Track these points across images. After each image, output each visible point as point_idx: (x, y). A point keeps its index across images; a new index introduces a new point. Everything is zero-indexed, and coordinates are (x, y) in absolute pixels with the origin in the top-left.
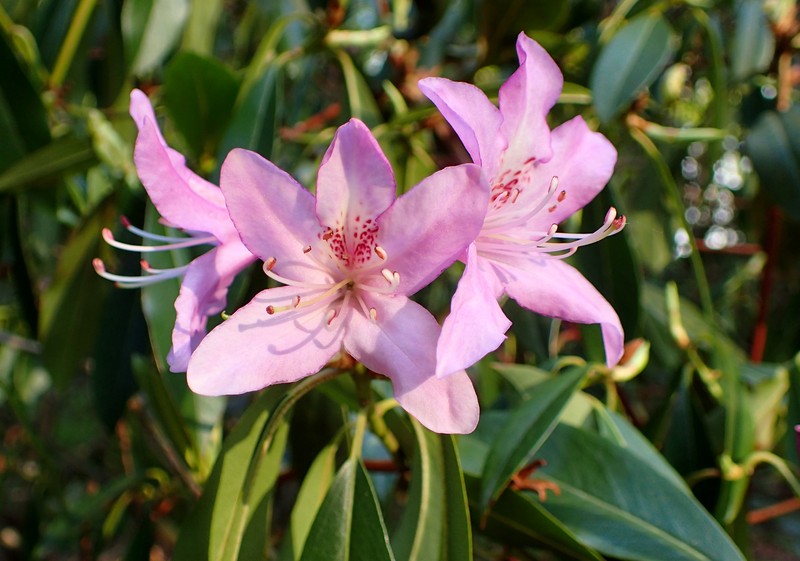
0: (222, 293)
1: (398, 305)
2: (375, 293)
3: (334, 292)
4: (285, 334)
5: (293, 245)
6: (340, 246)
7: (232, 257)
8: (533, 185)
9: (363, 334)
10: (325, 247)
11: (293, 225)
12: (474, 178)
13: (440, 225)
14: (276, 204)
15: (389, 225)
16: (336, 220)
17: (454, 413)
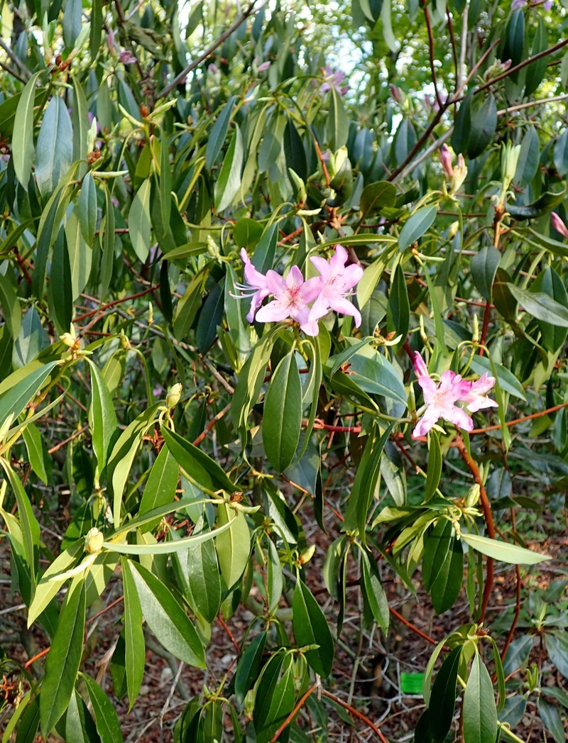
0: (261, 302)
1: (303, 307)
2: (298, 303)
3: (289, 303)
4: (277, 311)
5: (280, 291)
6: (291, 292)
7: (264, 293)
8: (340, 281)
9: (294, 313)
10: (287, 293)
11: (281, 287)
12: (321, 279)
13: (313, 289)
14: (277, 282)
15: (302, 288)
16: (290, 286)
17: (313, 332)
